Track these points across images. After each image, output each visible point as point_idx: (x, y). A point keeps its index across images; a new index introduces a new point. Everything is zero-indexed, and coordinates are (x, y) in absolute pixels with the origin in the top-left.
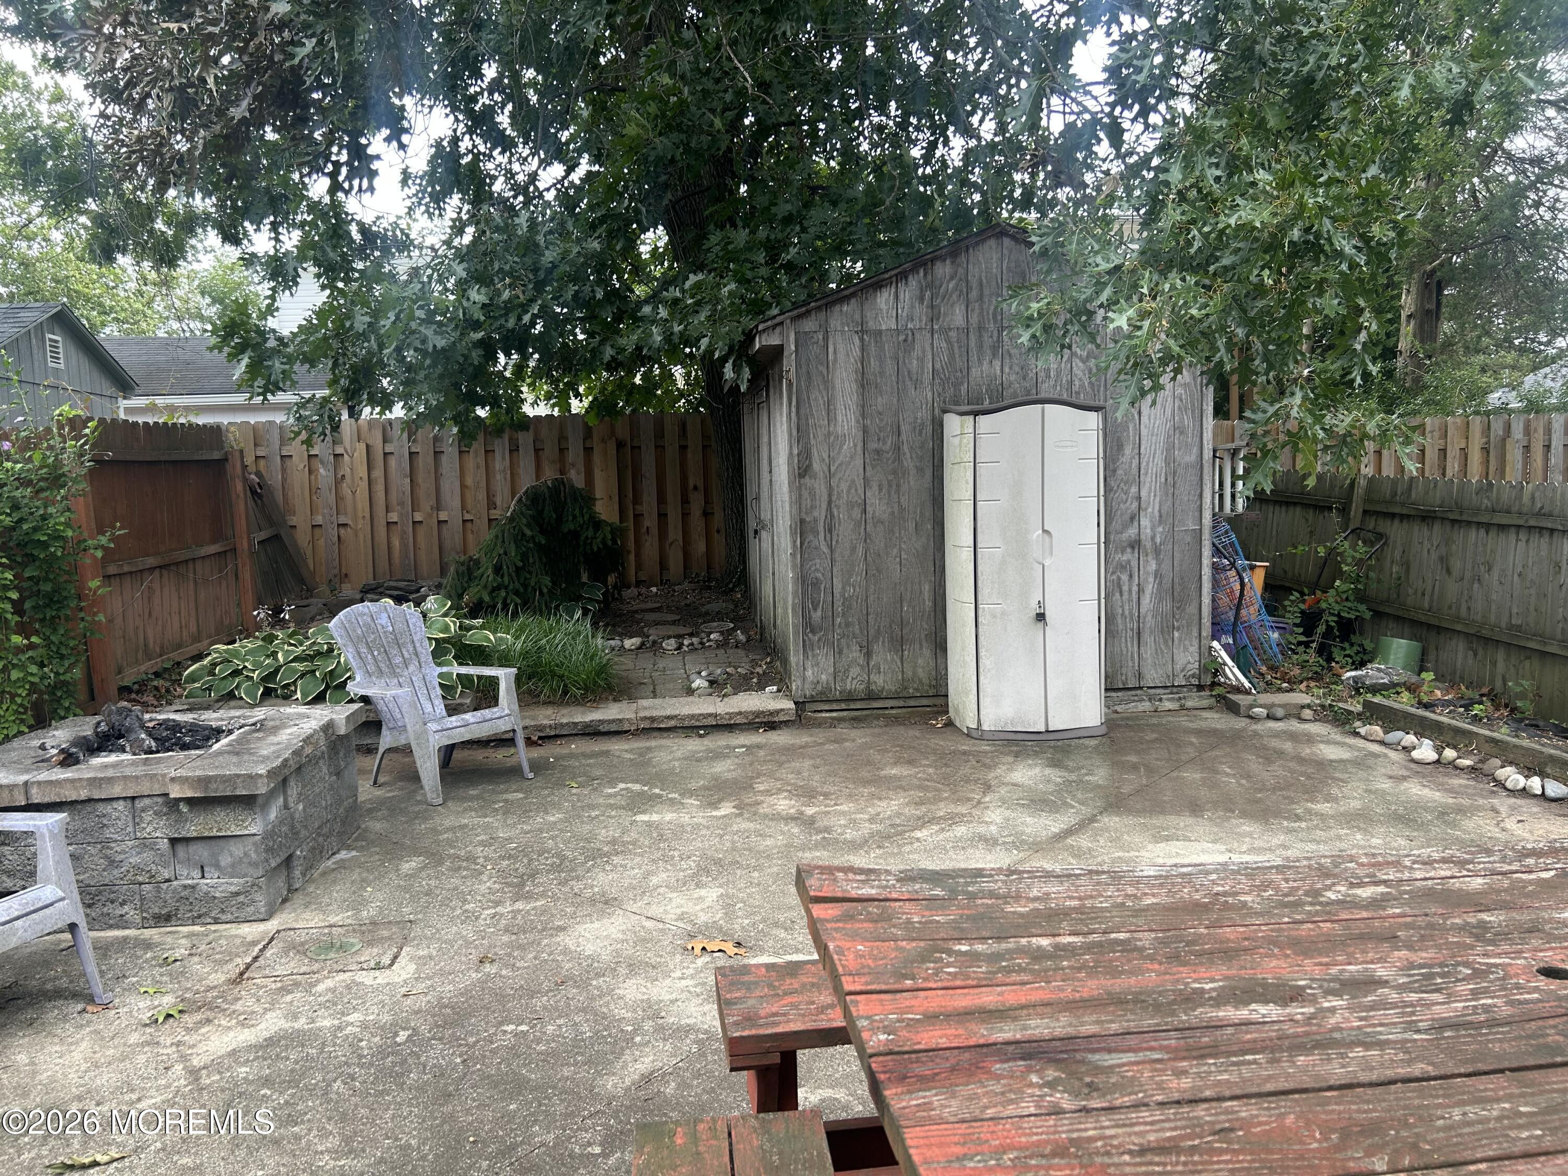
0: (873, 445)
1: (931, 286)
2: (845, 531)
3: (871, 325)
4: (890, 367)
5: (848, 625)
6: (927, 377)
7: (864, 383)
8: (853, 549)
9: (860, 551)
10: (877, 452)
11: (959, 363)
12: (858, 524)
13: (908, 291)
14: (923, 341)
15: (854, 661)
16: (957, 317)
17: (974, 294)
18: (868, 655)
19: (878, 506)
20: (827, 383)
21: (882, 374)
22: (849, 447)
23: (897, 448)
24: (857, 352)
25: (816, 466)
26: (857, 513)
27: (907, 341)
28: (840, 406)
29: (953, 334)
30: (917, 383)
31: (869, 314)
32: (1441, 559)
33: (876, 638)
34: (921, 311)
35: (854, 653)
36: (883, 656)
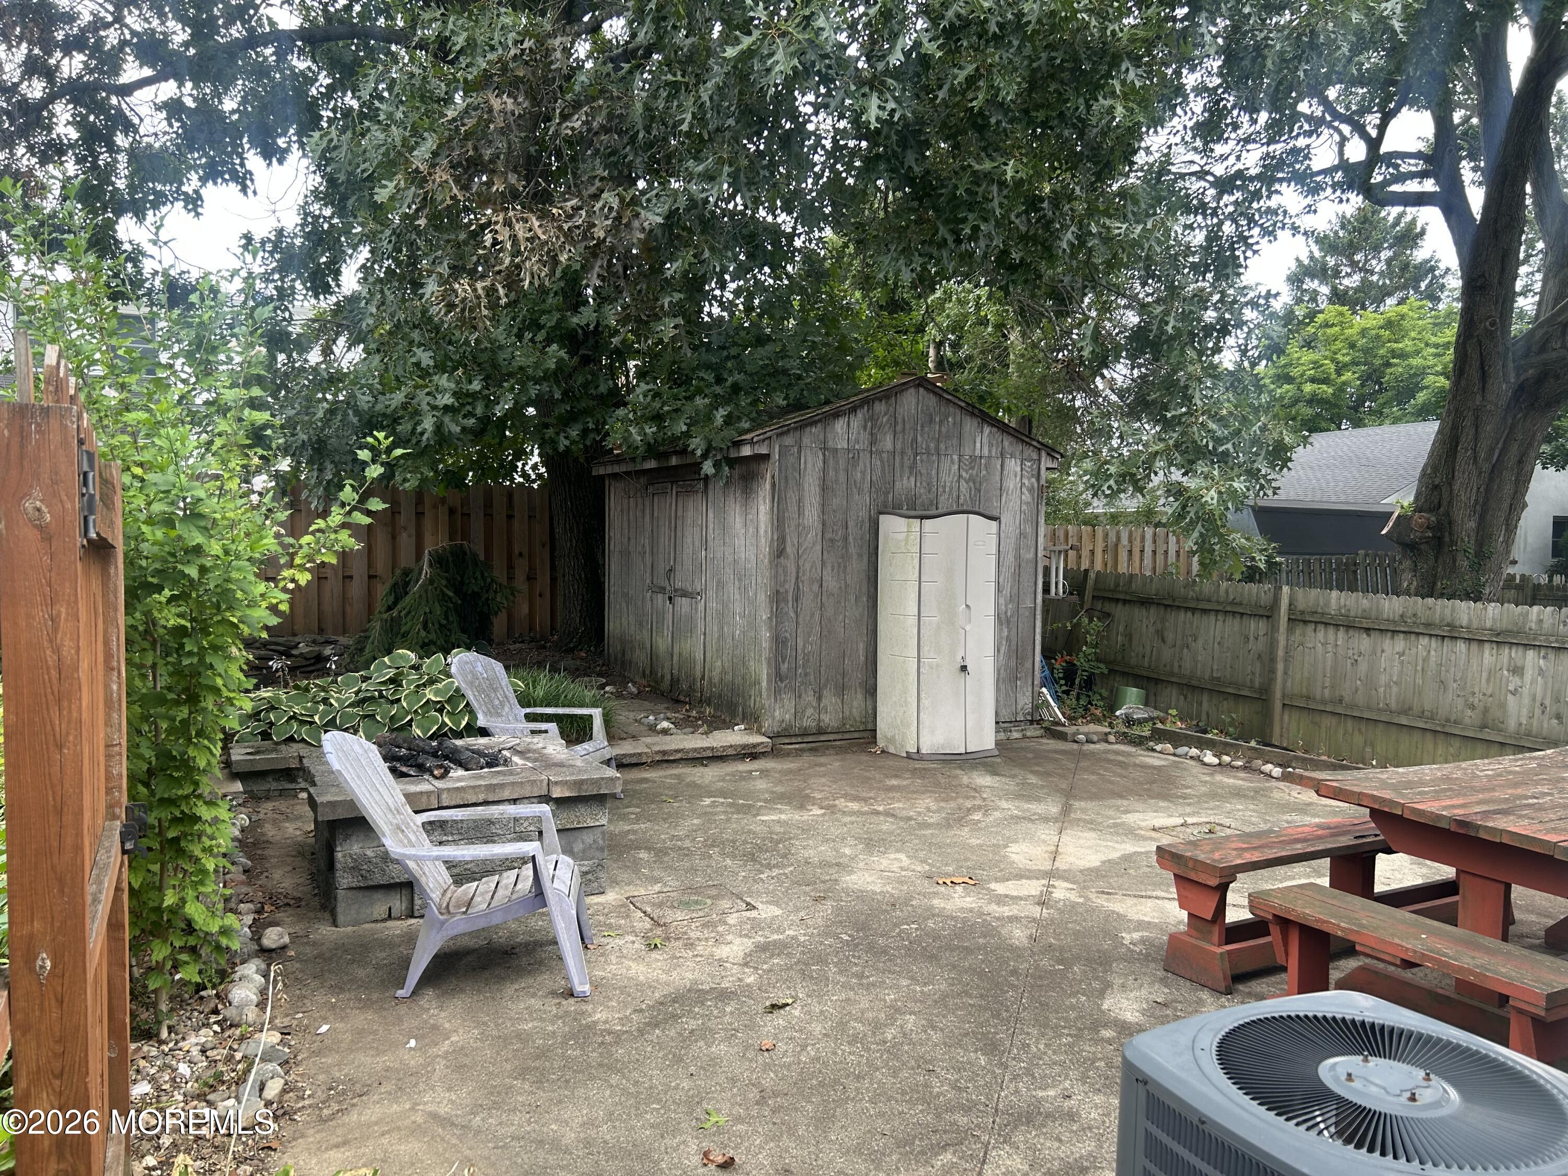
0: (828, 535)
1: (872, 418)
2: (808, 601)
3: (830, 444)
4: (842, 477)
5: (806, 675)
6: (867, 485)
7: (824, 488)
8: (812, 615)
9: (817, 617)
10: (832, 540)
11: (889, 478)
12: (816, 596)
13: (857, 421)
14: (865, 458)
15: (809, 704)
16: (887, 443)
17: (899, 428)
18: (820, 699)
19: (831, 583)
20: (799, 485)
21: (837, 481)
22: (812, 535)
23: (846, 539)
24: (820, 464)
25: (789, 550)
26: (816, 587)
27: (853, 457)
28: (807, 505)
29: (885, 455)
30: (860, 491)
31: (829, 435)
32: (1157, 632)
33: (825, 686)
34: (865, 437)
35: (809, 697)
36: (830, 699)
